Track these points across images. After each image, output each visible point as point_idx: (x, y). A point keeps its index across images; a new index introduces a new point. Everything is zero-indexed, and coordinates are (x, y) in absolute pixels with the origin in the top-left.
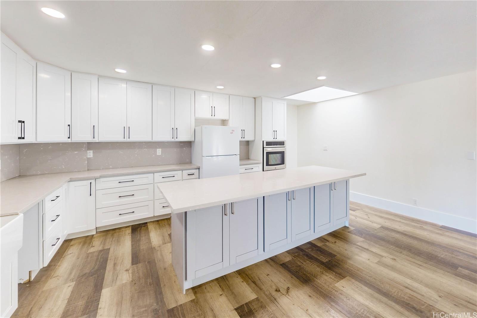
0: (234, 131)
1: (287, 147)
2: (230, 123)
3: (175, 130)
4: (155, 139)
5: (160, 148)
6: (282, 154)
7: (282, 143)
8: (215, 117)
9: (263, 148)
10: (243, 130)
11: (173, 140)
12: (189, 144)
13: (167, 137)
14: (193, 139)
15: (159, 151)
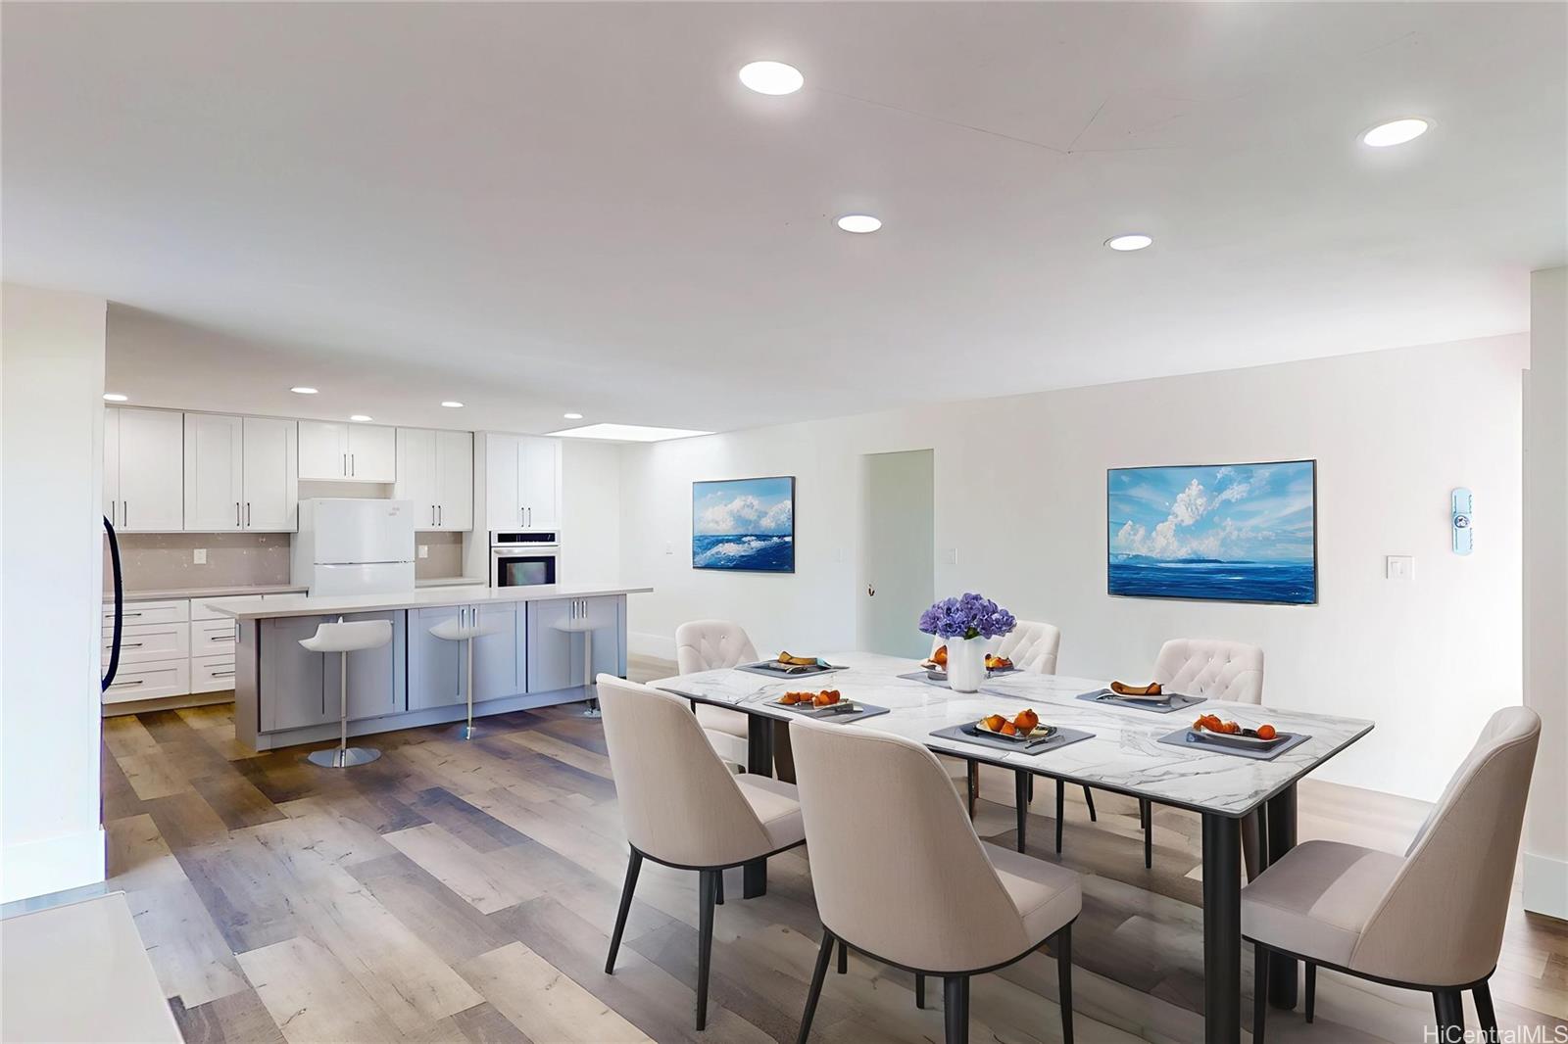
0: (398, 509)
1: (562, 546)
2: (399, 492)
3: (244, 509)
4: (191, 527)
5: (201, 548)
6: (549, 562)
7: (549, 537)
8: (356, 478)
9: (490, 547)
10: (436, 507)
11: (239, 529)
12: (285, 539)
13: (222, 522)
14: (292, 528)
15: (200, 556)
